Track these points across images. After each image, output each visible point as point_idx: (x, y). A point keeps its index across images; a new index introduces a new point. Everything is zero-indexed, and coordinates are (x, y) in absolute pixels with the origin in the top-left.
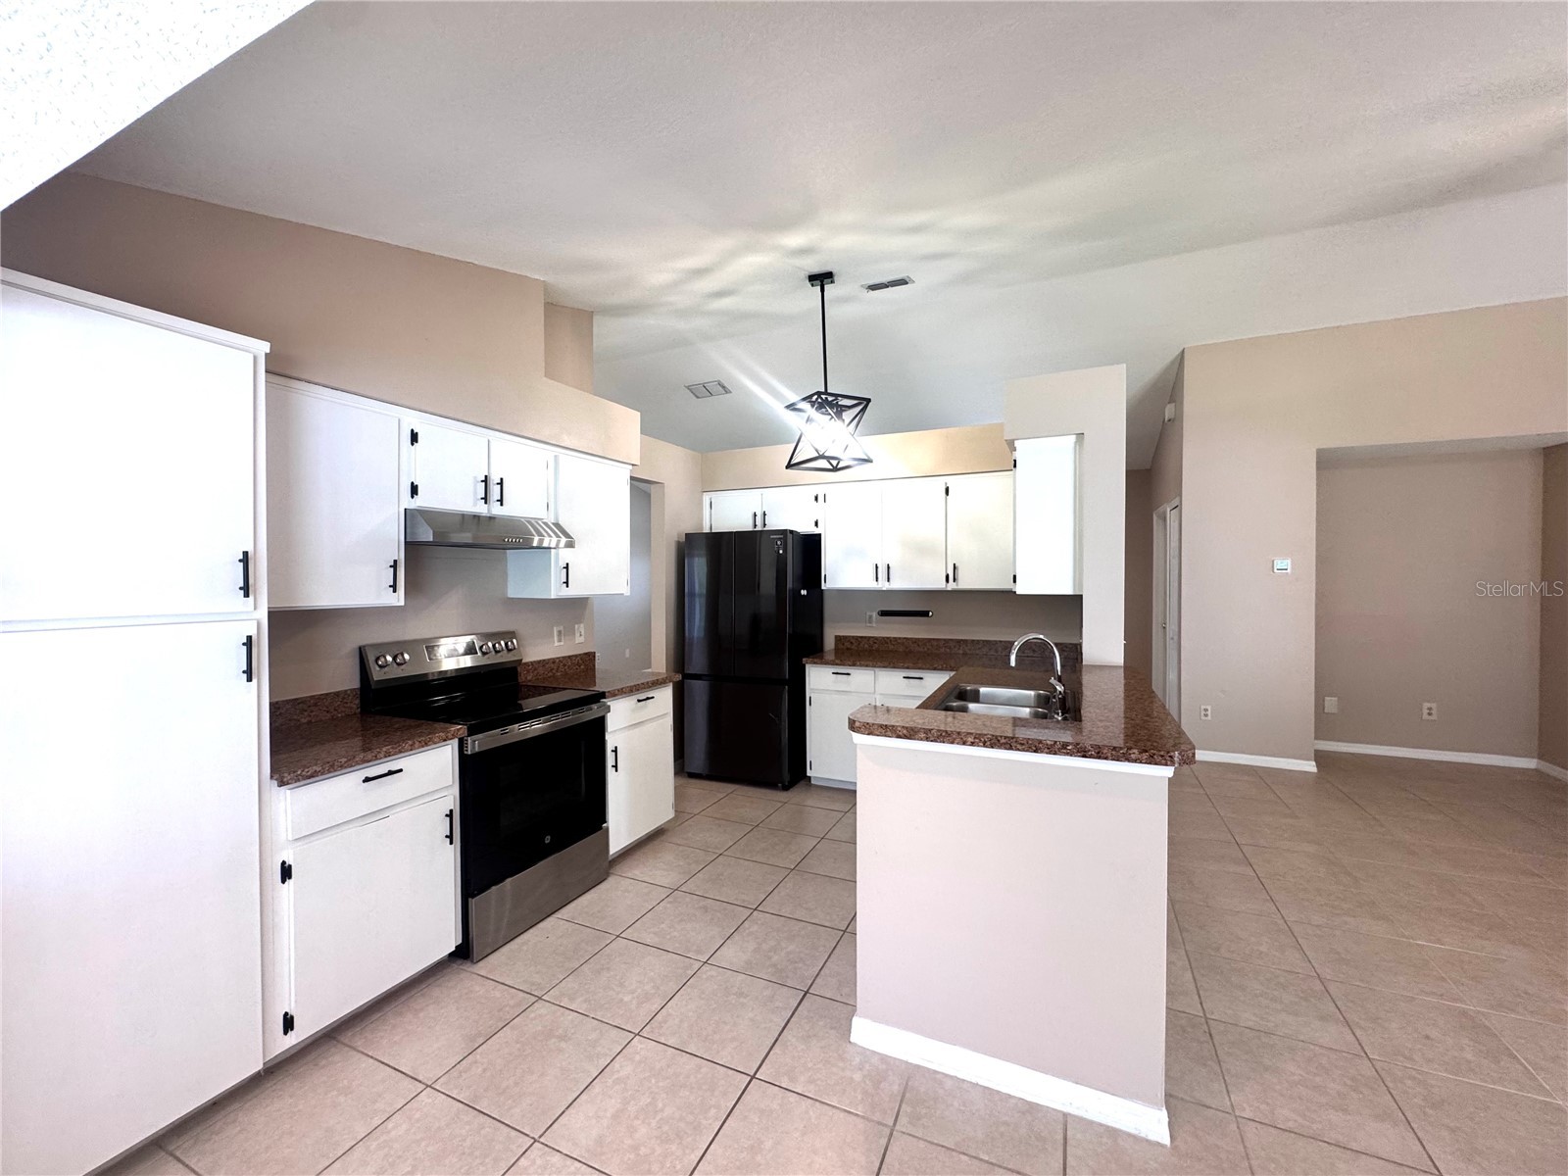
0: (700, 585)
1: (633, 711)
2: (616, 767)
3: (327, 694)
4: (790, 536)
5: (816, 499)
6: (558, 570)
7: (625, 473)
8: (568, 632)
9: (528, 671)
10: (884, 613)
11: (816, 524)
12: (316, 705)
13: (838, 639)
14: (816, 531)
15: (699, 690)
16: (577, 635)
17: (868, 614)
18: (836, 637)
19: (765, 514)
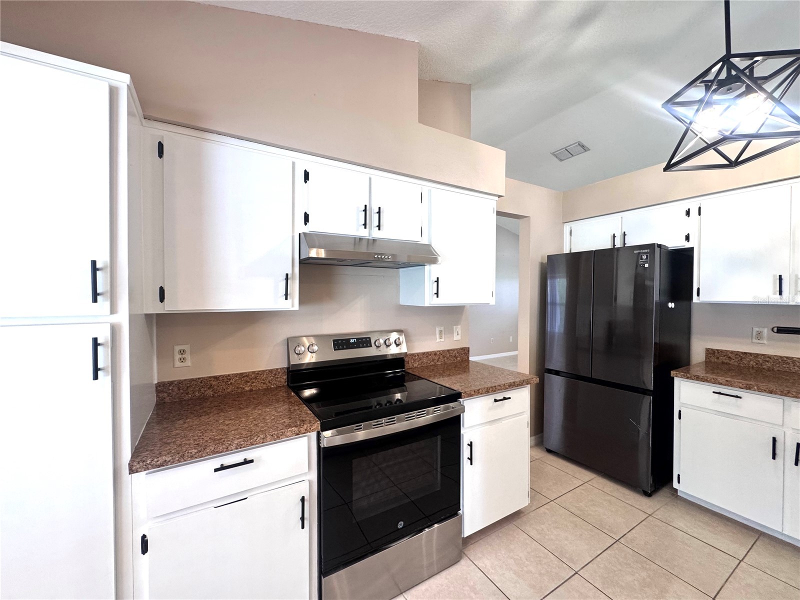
0: (561, 298)
1: (490, 409)
2: (471, 459)
3: (264, 371)
4: (657, 250)
5: (688, 213)
6: (431, 283)
7: (491, 204)
8: (448, 331)
9: (415, 360)
10: (781, 330)
11: (687, 238)
12: (256, 378)
13: (710, 353)
14: (688, 245)
15: (557, 386)
16: (455, 334)
17: (756, 329)
18: (707, 350)
19: (625, 235)
